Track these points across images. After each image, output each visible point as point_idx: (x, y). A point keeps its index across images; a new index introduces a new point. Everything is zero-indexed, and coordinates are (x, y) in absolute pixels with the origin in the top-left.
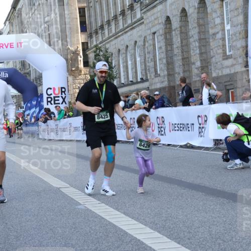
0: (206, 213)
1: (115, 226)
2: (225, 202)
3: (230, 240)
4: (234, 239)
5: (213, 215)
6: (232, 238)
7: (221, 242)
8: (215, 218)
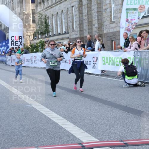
0: (91, 110)
1: (45, 116)
2: (101, 105)
3: (99, 124)
4: (101, 123)
5: (94, 111)
6: (100, 122)
7: (95, 124)
8: (94, 113)
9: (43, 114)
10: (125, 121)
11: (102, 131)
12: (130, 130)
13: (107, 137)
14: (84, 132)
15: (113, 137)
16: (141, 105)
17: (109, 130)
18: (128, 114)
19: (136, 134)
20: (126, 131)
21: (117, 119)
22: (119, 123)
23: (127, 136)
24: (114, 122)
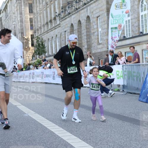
9: (39, 123)
10: (121, 129)
11: (100, 140)
12: (129, 138)
13: (106, 146)
14: (81, 141)
15: (113, 146)
16: (133, 113)
17: (107, 138)
18: (123, 122)
19: (136, 142)
20: (125, 140)
21: (113, 127)
22: (116, 131)
23: (126, 145)
24: (111, 130)
